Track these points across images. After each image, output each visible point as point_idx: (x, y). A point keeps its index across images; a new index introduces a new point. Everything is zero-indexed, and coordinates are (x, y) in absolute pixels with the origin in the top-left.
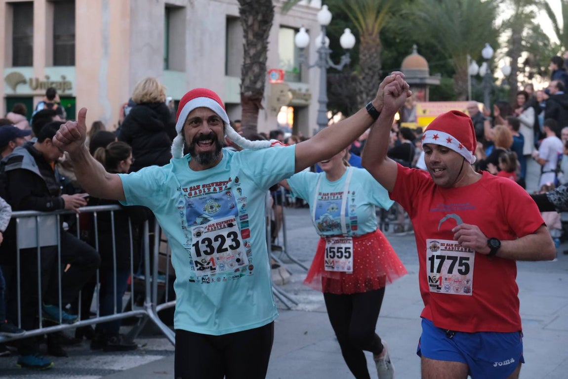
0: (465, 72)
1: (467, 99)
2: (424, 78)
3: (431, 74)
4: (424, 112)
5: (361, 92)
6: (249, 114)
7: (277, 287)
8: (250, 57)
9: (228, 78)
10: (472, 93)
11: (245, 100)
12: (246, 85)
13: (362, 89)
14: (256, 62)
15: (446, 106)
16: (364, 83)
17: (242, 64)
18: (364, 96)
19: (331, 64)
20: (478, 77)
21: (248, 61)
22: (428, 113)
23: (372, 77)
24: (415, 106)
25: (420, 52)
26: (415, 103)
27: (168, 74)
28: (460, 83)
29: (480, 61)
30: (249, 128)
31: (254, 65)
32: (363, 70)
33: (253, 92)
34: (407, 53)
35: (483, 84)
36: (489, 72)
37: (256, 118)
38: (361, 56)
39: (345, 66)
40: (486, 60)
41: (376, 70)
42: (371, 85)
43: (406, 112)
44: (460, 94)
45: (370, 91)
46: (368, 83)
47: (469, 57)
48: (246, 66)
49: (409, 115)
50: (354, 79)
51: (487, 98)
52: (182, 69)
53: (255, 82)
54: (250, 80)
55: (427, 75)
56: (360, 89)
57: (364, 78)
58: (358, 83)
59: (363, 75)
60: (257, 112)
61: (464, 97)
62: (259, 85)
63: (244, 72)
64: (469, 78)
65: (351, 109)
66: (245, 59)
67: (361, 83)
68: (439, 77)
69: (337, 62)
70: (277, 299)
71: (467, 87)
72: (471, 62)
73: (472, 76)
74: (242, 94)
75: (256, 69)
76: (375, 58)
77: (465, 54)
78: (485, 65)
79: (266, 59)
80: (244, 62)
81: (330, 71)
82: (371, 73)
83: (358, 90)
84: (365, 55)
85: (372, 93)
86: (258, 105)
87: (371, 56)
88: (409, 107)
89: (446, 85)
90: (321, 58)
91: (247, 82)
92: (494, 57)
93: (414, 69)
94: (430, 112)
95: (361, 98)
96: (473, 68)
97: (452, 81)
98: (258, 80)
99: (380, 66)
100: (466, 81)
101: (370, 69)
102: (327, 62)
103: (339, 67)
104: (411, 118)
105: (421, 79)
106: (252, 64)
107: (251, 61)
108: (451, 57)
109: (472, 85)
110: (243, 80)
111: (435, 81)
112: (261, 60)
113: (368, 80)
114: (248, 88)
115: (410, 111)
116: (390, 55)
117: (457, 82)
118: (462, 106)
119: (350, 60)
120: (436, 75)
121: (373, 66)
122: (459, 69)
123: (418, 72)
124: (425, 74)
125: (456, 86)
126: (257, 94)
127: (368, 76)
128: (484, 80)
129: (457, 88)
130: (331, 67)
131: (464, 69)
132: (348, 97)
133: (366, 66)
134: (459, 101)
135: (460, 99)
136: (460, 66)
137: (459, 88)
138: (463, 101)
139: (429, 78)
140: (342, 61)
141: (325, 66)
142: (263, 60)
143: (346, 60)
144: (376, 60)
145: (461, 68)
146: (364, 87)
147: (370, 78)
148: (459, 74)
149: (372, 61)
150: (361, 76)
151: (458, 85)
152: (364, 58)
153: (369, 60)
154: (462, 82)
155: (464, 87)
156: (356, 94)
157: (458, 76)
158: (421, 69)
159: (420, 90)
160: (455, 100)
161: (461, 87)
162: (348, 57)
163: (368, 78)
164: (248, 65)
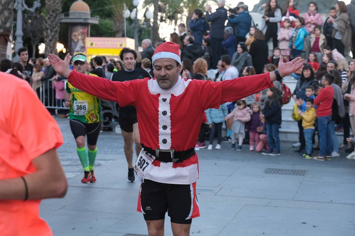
0: (121, 16)
1: (123, 36)
2: (88, 19)
4: (92, 44)
5: (47, 29)
6: (1, 46)
10: (127, 31)
13: (48, 26)
14: (6, 9)
15: (108, 41)
16: (49, 22)
18: (49, 31)
19: (26, 7)
20: (130, 20)
22: (94, 45)
23: (55, 18)
26: (80, 37)
28: (118, 23)
29: (131, 8)
30: (1, 56)
31: (5, 11)
32: (48, 12)
33: (4, 30)
35: (133, 25)
36: (135, 15)
37: (6, 48)
38: (47, 2)
39: (37, 9)
40: (135, 7)
41: (58, 12)
42: (54, 23)
43: (73, 44)
44: (117, 32)
45: (53, 28)
46: (52, 22)
47: (125, 5)
51: (136, 35)
53: (6, 23)
54: (2, 21)
55: (89, 17)
56: (46, 26)
57: (49, 18)
58: (44, 22)
59: (49, 16)
60: (6, 44)
61: (121, 34)
62: (7, 25)
64: (125, 20)
65: (34, 41)
67: (46, 22)
68: (98, 19)
69: (30, 6)
73: (127, 19)
75: (6, 13)
76: (57, 4)
78: (134, 11)
82: (54, 14)
83: (44, 27)
84: (50, 1)
85: (55, 30)
86: (7, 39)
87: (54, 2)
93: (80, 11)
94: (96, 44)
95: (47, 33)
96: (127, 13)
98: (8, 21)
99: (61, 10)
100: (123, 22)
101: (53, 12)
103: (32, 10)
104: (77, 49)
105: (85, 19)
106: (3, 10)
107: (2, 7)
109: (127, 26)
111: (95, 21)
113: (52, 20)
114: (0, 27)
117: (115, 23)
118: (120, 41)
119: (40, 5)
120: (96, 17)
121: (56, 9)
122: (117, 14)
123: (82, 15)
124: (88, 16)
125: (114, 26)
126: (7, 31)
127: (52, 17)
128: (134, 21)
129: (115, 27)
130: (25, 9)
131: (120, 13)
132: (32, 32)
133: (51, 9)
134: (117, 37)
135: (118, 36)
136: (118, 11)
137: (116, 27)
138: (120, 37)
139: (90, 19)
140: (34, 5)
141: (21, 9)
142: (11, 7)
143: (37, 4)
144: (58, 5)
145: (119, 13)
146: (49, 25)
147: (53, 18)
148: (117, 17)
149: (55, 6)
150: (47, 16)
151: (116, 25)
152: (49, 3)
153: (53, 5)
154: (119, 23)
155: (121, 27)
156: (43, 30)
157: (116, 18)
158: (85, 12)
159: (84, 27)
160: (114, 36)
161: (118, 27)
162: (39, 3)
163: (52, 18)
164: (1, 10)
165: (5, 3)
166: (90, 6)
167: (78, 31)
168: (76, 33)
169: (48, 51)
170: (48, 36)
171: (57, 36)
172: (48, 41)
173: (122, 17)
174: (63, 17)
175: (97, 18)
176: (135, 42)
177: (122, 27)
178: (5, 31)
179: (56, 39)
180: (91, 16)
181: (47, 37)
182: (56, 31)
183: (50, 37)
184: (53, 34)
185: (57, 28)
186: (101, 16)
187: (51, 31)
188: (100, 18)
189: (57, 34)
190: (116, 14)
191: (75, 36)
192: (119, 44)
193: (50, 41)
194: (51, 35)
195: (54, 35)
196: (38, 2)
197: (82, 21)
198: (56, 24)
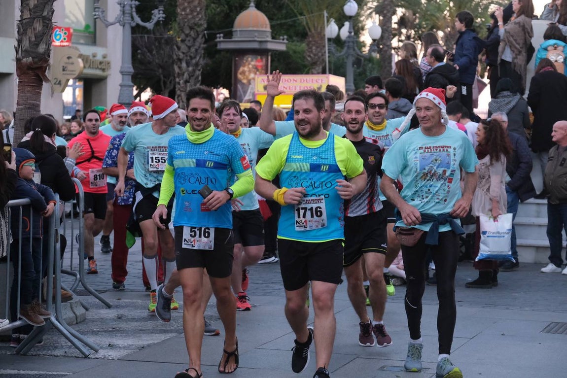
0: (321, 34)
1: (324, 72)
2: (266, 42)
3: (274, 36)
5: (180, 60)
6: (29, 88)
7: (68, 327)
8: (30, 10)
10: (329, 62)
11: (22, 69)
12: (24, 48)
13: (181, 56)
14: (38, 17)
16: (184, 48)
17: (20, 19)
18: (184, 65)
19: (138, 20)
20: (337, 41)
21: (27, 15)
23: (195, 39)
24: (254, 79)
25: (258, 7)
26: (252, 76)
28: (314, 48)
29: (341, 19)
30: (29, 108)
31: (35, 21)
32: (182, 30)
33: (34, 58)
34: (243, 7)
35: (344, 51)
36: (353, 34)
37: (39, 93)
38: (179, 10)
39: (157, 23)
40: (349, 18)
41: (200, 30)
42: (193, 50)
44: (314, 64)
45: (192, 58)
46: (189, 47)
47: (326, 15)
48: (24, 22)
49: (245, 92)
50: (170, 41)
51: (350, 70)
53: (37, 45)
54: (30, 42)
55: (269, 39)
56: (178, 56)
57: (183, 41)
58: (175, 47)
59: (183, 36)
60: (40, 86)
61: (320, 69)
62: (42, 48)
63: (22, 30)
64: (326, 42)
65: (165, 83)
66: (22, 11)
67: (179, 48)
68: (285, 41)
69: (146, 18)
70: (70, 344)
72: (328, 21)
73: (329, 40)
74: (18, 61)
75: (38, 26)
76: (199, 13)
77: (321, 10)
78: (347, 24)
79: (53, 12)
80: (21, 16)
81: (136, 30)
82: (193, 33)
83: (175, 57)
84: (184, 9)
85: (194, 61)
86: (41, 75)
87: (192, 11)
88: (245, 81)
89: (295, 52)
90: (124, 13)
91: (26, 44)
92: (358, 15)
93: (251, 28)
95: (180, 68)
96: (332, 29)
97: (304, 46)
100: (324, 46)
101: (191, 28)
102: (132, 18)
103: (150, 25)
104: (248, 97)
105: (261, 42)
106: (32, 20)
107: (31, 14)
108: (301, 14)
109: (330, 52)
110: (20, 41)
111: (280, 46)
112: (45, 14)
113: (189, 44)
114: (27, 53)
115: (245, 87)
116: (218, 10)
117: (311, 48)
118: (317, 81)
119: (164, 15)
120: (281, 37)
121: (196, 25)
122: (313, 30)
123: (256, 34)
124: (267, 37)
125: (308, 54)
126: (40, 60)
127: (188, 39)
128: (346, 44)
129: (309, 56)
130: (138, 25)
131: (319, 30)
132: (160, 66)
133: (186, 24)
134: (312, 73)
135: (314, 71)
136: (314, 26)
137: (312, 55)
138: (318, 73)
139: (271, 42)
140: (153, 17)
141: (130, 23)
142: (48, 13)
143: (158, 15)
144: (200, 16)
145: (316, 29)
146: (183, 53)
147: (192, 40)
148: (313, 37)
149: (194, 18)
150: (179, 38)
151: (312, 52)
152: (183, 13)
153: (190, 17)
154: (317, 47)
155: (320, 54)
156: (173, 63)
157: (311, 39)
158: (261, 28)
159: (259, 57)
160: (307, 73)
161: (315, 55)
162: (161, 12)
163: (189, 41)
164: (27, 20)
165: (36, 6)
166: (270, 19)
167: (249, 64)
168: (246, 69)
169: (183, 102)
170: (183, 75)
171: (198, 73)
172: (181, 82)
173: (323, 37)
174: (222, 39)
175: (283, 40)
176: (346, 82)
177: (322, 55)
178: (36, 60)
179: (197, 77)
180: (273, 38)
181: (181, 75)
182: (197, 65)
183: (186, 76)
184: (191, 69)
185: (198, 58)
186: (290, 38)
187: (188, 65)
188: (287, 40)
189: (200, 70)
190: (310, 31)
191: (243, 73)
192: (315, 86)
193: (187, 82)
194: (188, 70)
195: (194, 71)
196: (159, 11)
197: (255, 46)
198: (196, 50)
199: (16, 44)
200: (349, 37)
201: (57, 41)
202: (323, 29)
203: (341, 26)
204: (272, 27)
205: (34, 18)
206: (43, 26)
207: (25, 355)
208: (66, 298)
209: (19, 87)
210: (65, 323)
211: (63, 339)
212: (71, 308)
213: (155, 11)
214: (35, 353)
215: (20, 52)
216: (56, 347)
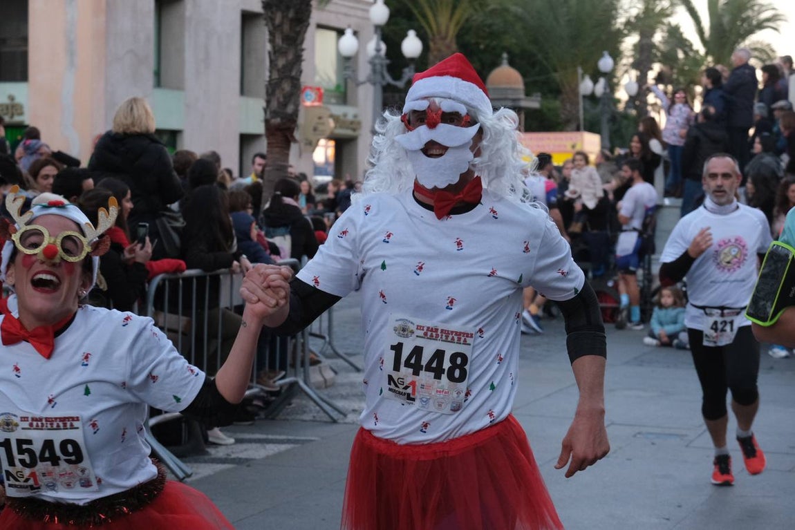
0: (575, 91)
1: (578, 129)
2: (519, 100)
3: (528, 94)
6: (277, 150)
7: (318, 392)
8: (279, 70)
9: (244, 100)
10: (585, 119)
11: (271, 130)
12: (273, 109)
14: (286, 77)
15: (549, 139)
17: (268, 79)
19: (389, 79)
20: (592, 98)
21: (275, 76)
25: (512, 63)
27: (160, 93)
28: (568, 106)
29: (596, 75)
30: (278, 170)
31: (284, 82)
33: (282, 118)
34: (495, 64)
35: (599, 108)
36: (608, 90)
37: (287, 155)
40: (604, 75)
44: (568, 122)
47: (580, 71)
48: (273, 82)
51: (606, 127)
52: (179, 87)
53: (285, 105)
54: (279, 103)
55: (522, 96)
60: (288, 147)
61: (574, 126)
62: (290, 109)
63: (270, 91)
64: (581, 100)
66: (271, 72)
68: (539, 99)
69: (397, 77)
70: (318, 408)
71: (578, 111)
72: (583, 78)
73: (585, 97)
74: (267, 122)
75: (286, 86)
77: (575, 66)
78: (602, 81)
79: (301, 72)
80: (270, 77)
81: (387, 88)
86: (290, 139)
89: (549, 110)
90: (374, 71)
91: (274, 104)
92: (614, 71)
93: (504, 86)
96: (586, 86)
97: (557, 103)
98: (289, 101)
100: (577, 103)
102: (383, 77)
105: (514, 100)
106: (281, 79)
107: (279, 75)
108: (556, 71)
109: (585, 109)
110: (268, 102)
111: (534, 103)
112: (293, 73)
114: (275, 114)
117: (564, 105)
118: (571, 139)
120: (535, 95)
122: (567, 87)
123: (509, 92)
124: (521, 94)
125: (563, 111)
126: (288, 121)
128: (602, 102)
129: (563, 113)
130: (388, 84)
131: (573, 86)
134: (567, 131)
135: (569, 129)
136: (568, 83)
137: (566, 113)
138: (572, 130)
139: (525, 100)
140: (404, 76)
141: (381, 83)
142: (296, 73)
143: (410, 74)
145: (570, 86)
148: (567, 94)
151: (565, 109)
154: (571, 104)
155: (574, 112)
157: (565, 96)
158: (513, 86)
160: (561, 130)
161: (570, 112)
162: (413, 71)
164: (275, 81)
165: (284, 67)
166: (524, 75)
173: (576, 94)
175: (537, 96)
176: (602, 140)
178: (284, 121)
180: (526, 94)
186: (544, 95)
188: (541, 97)
190: (564, 88)
192: (569, 144)
197: (509, 104)
199: (264, 104)
200: (605, 94)
201: (308, 101)
202: (577, 86)
203: (595, 81)
204: (526, 84)
205: (282, 79)
206: (292, 87)
207: (273, 419)
208: (315, 362)
209: (268, 147)
210: (314, 388)
211: (312, 403)
212: (321, 372)
213: (406, 70)
214: (283, 418)
215: (268, 113)
216: (305, 412)
